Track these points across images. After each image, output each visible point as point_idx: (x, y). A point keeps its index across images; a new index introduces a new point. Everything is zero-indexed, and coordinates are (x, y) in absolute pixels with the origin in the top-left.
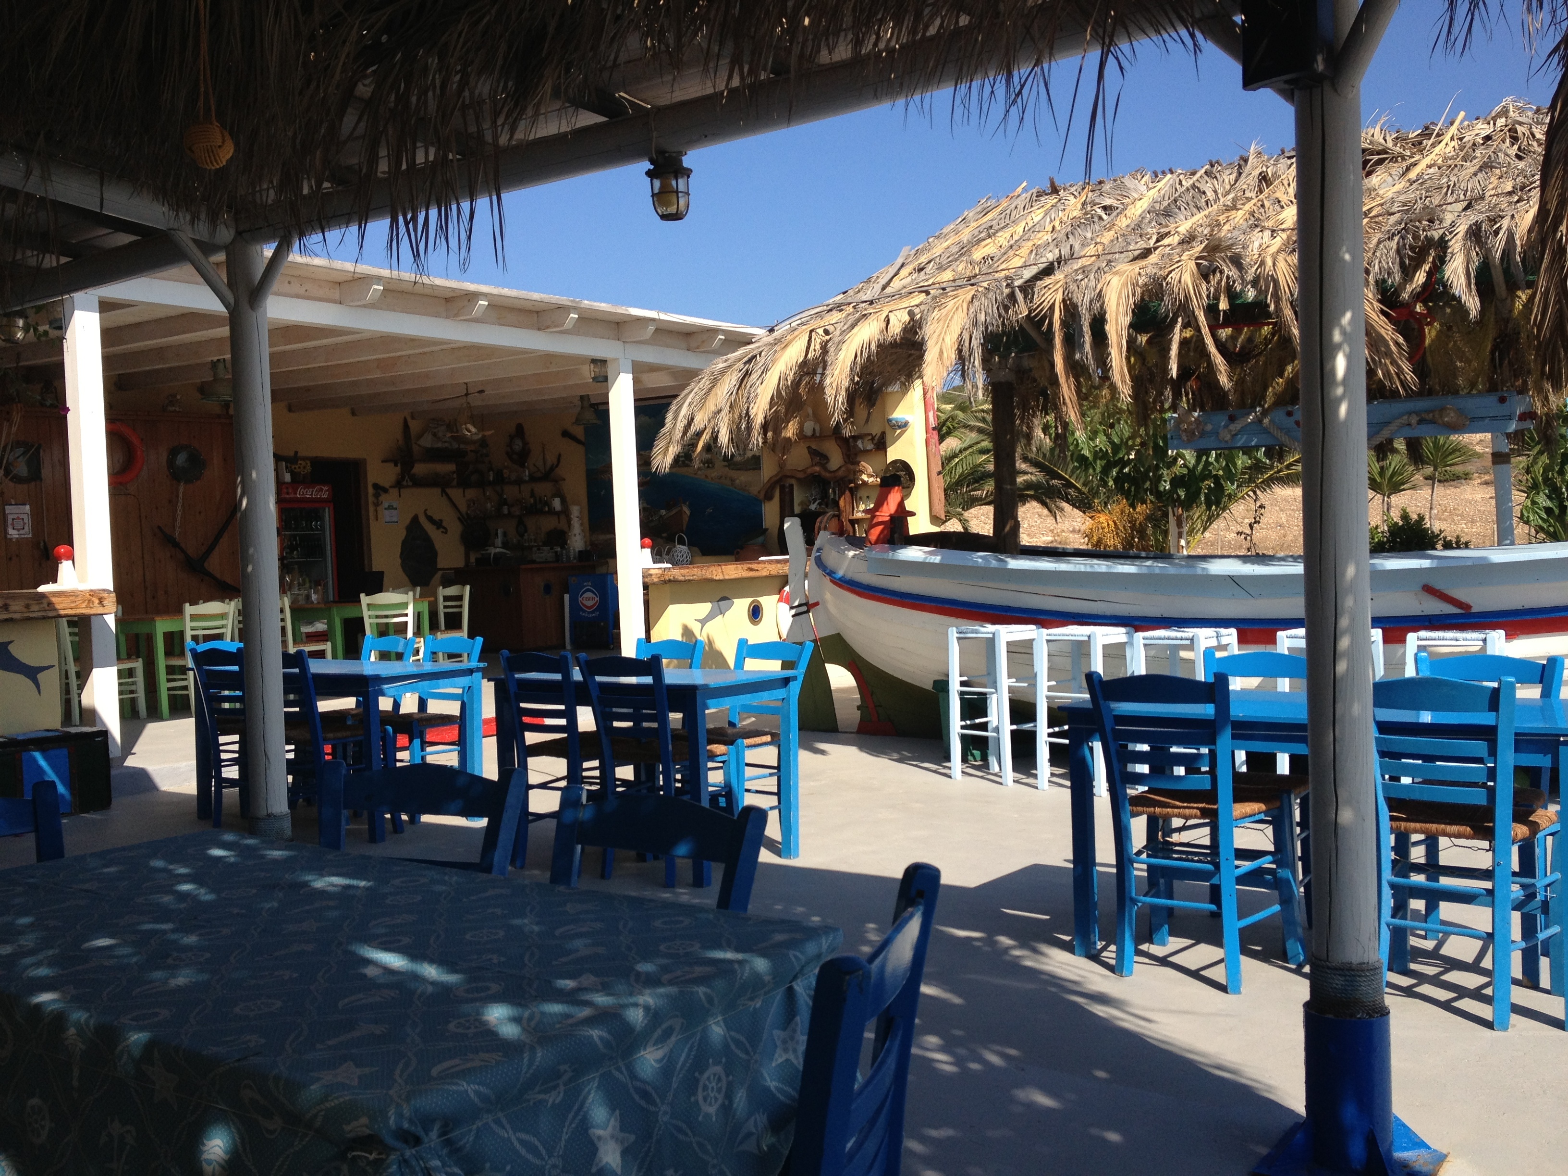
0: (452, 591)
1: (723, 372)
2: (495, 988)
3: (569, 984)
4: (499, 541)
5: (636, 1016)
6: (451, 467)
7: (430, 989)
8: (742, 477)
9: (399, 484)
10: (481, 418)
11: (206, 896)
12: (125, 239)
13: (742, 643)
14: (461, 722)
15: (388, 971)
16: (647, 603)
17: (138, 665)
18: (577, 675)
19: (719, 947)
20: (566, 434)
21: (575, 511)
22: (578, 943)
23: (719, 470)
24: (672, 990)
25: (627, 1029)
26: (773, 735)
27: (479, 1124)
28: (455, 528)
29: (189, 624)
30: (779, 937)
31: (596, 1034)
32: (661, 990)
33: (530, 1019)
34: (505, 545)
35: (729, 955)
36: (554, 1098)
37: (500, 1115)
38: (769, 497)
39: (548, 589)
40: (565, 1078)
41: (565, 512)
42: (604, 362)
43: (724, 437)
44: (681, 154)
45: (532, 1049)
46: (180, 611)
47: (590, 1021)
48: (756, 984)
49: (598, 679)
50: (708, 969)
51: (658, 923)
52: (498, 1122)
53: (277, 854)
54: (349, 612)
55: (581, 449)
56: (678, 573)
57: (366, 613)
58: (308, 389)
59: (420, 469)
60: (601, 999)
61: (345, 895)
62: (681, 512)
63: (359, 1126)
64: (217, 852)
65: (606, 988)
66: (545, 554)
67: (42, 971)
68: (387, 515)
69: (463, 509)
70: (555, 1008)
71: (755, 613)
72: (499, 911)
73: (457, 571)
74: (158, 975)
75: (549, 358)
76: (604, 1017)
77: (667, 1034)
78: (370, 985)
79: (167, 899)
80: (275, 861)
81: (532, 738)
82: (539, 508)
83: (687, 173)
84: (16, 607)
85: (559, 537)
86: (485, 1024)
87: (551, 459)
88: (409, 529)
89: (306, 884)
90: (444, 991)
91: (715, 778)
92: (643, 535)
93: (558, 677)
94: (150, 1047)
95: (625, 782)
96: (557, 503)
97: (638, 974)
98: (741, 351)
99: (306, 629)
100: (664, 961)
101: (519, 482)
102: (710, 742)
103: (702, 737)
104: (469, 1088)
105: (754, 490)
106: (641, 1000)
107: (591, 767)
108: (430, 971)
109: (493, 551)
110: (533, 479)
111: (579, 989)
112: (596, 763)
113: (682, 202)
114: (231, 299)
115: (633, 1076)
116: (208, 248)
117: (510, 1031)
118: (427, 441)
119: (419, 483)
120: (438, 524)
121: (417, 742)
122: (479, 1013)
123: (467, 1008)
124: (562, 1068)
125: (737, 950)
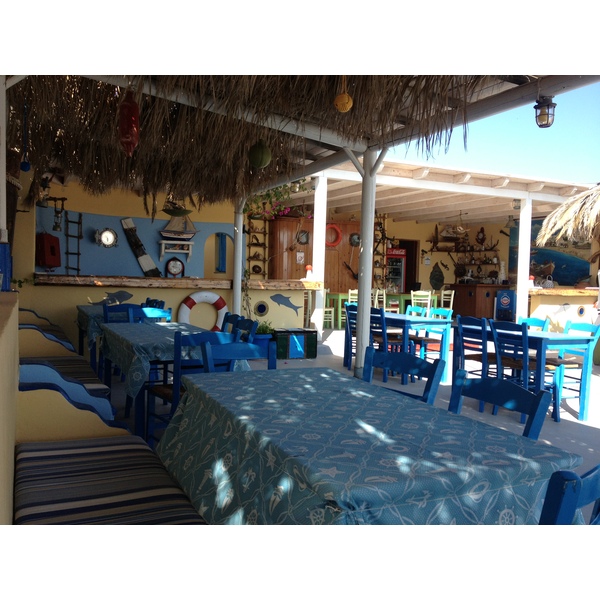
0: (447, 292)
1: (573, 203)
2: (406, 449)
3: (439, 455)
4: (469, 275)
5: (465, 476)
6: (453, 244)
7: (379, 443)
8: (581, 253)
9: (431, 250)
10: (466, 225)
11: (313, 390)
12: (331, 152)
13: (569, 322)
14: (442, 342)
15: (366, 433)
16: (529, 304)
17: (332, 310)
18: (488, 329)
19: (516, 453)
20: (502, 232)
21: (503, 264)
22: (449, 437)
23: (571, 248)
24: (486, 468)
25: (460, 482)
26: (580, 365)
27: (383, 507)
28: (452, 268)
29: (350, 297)
30: (548, 454)
31: (443, 480)
32: (480, 467)
33: (416, 466)
34: (472, 276)
35: (519, 458)
36: (422, 505)
37: (395, 506)
38: (594, 261)
39: (488, 295)
40: (427, 496)
41: (499, 264)
42: (519, 200)
43: (570, 233)
44: (551, 97)
45: (411, 480)
46: (347, 292)
47: (442, 474)
48: (531, 474)
49: (498, 331)
50: (507, 462)
51: (489, 436)
52: (393, 509)
53: (344, 379)
54: (406, 297)
55: (508, 238)
56: (545, 292)
57: (413, 298)
58: (400, 213)
59: (440, 245)
60: (451, 465)
61: (362, 400)
62: (550, 267)
63: (329, 496)
64: (324, 375)
65: (454, 460)
66: (488, 281)
67: (248, 408)
68: (426, 262)
69: (456, 261)
70: (428, 464)
71: (581, 311)
72: (420, 417)
73: (451, 285)
74: (283, 417)
75: (497, 199)
76: (450, 473)
77: (481, 488)
78: (357, 437)
79: (300, 389)
80: (342, 382)
81: (467, 352)
82: (487, 262)
83: (554, 105)
84: (292, 285)
85: (494, 274)
86: (396, 464)
87: (494, 242)
88: (434, 268)
89: (349, 393)
90: (385, 446)
91: (548, 380)
92: (530, 274)
93: (480, 328)
94: (269, 443)
95: (507, 376)
96: (495, 260)
97: (472, 457)
98: (582, 194)
99: (391, 303)
100: (485, 454)
101: (480, 251)
102: (547, 364)
103: (543, 361)
104: (380, 491)
105: (586, 258)
106: (469, 469)
107: (493, 367)
108: (382, 436)
109: (466, 278)
110: (486, 250)
111: (442, 458)
112: (495, 366)
113: (550, 119)
114: (363, 172)
115: (463, 504)
116: (357, 154)
117: (405, 469)
118: (444, 234)
119: (439, 250)
120: (446, 266)
121: (423, 348)
122: (395, 459)
123: (390, 455)
124: (425, 492)
125: (524, 456)
